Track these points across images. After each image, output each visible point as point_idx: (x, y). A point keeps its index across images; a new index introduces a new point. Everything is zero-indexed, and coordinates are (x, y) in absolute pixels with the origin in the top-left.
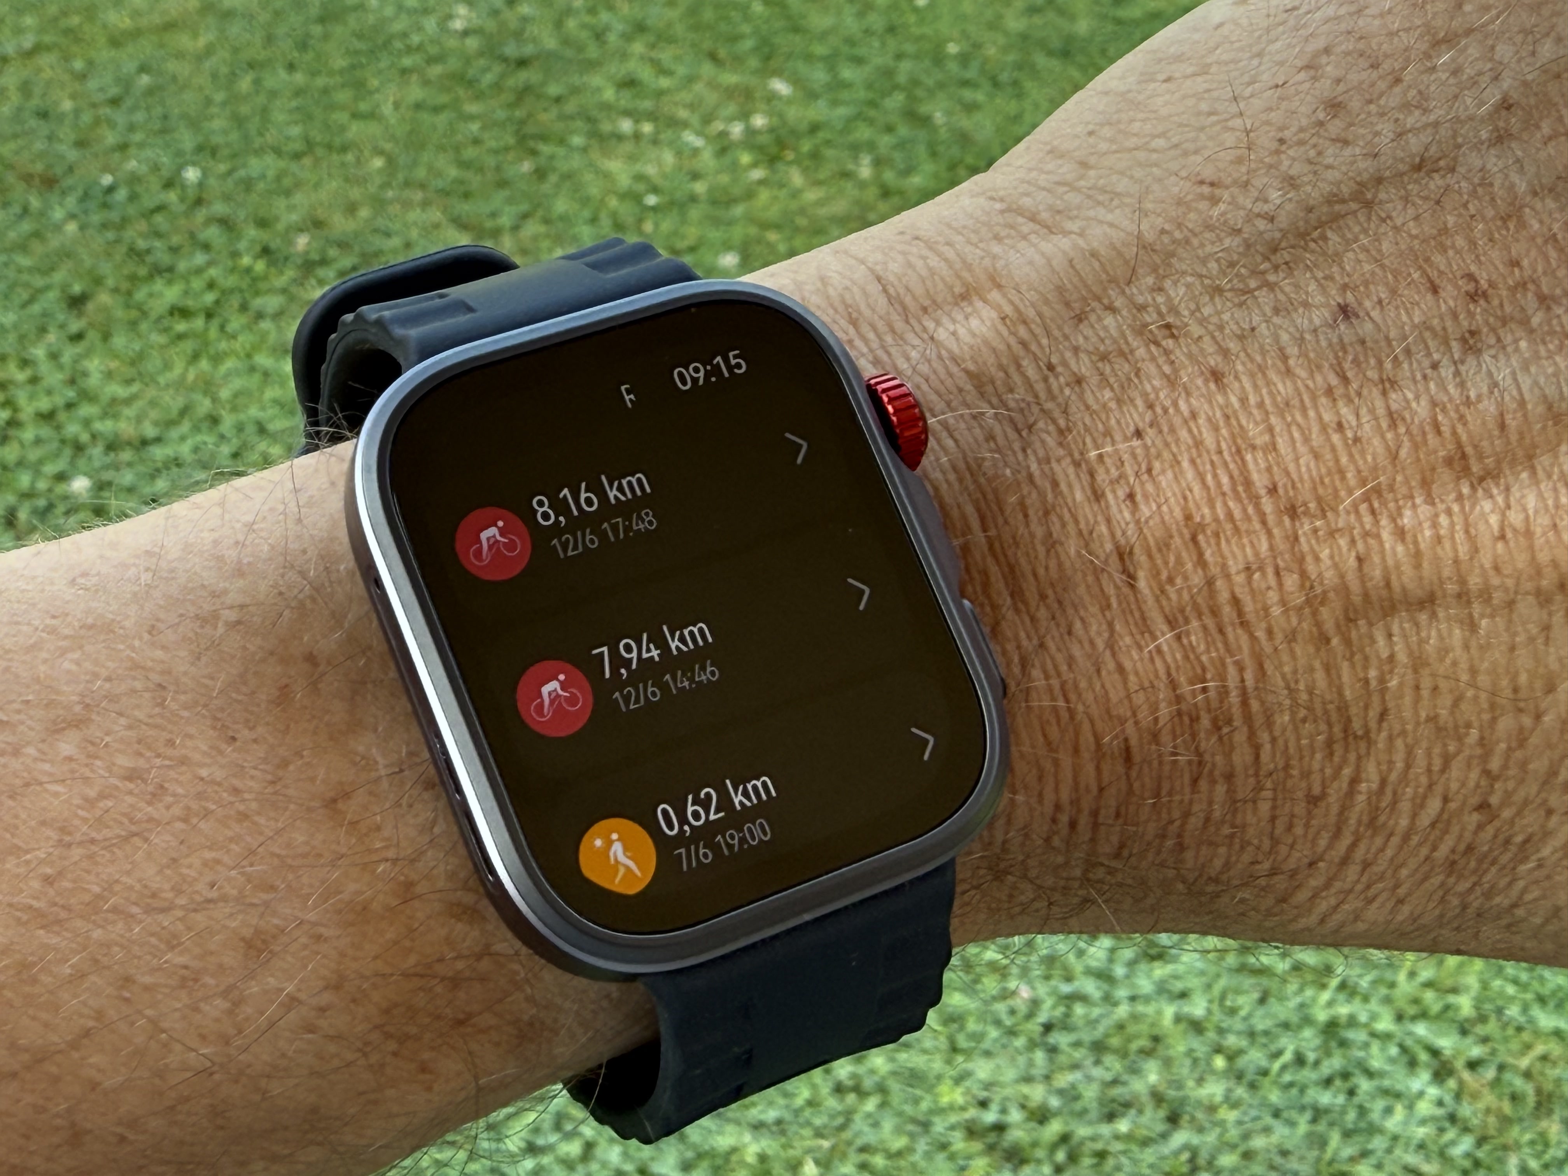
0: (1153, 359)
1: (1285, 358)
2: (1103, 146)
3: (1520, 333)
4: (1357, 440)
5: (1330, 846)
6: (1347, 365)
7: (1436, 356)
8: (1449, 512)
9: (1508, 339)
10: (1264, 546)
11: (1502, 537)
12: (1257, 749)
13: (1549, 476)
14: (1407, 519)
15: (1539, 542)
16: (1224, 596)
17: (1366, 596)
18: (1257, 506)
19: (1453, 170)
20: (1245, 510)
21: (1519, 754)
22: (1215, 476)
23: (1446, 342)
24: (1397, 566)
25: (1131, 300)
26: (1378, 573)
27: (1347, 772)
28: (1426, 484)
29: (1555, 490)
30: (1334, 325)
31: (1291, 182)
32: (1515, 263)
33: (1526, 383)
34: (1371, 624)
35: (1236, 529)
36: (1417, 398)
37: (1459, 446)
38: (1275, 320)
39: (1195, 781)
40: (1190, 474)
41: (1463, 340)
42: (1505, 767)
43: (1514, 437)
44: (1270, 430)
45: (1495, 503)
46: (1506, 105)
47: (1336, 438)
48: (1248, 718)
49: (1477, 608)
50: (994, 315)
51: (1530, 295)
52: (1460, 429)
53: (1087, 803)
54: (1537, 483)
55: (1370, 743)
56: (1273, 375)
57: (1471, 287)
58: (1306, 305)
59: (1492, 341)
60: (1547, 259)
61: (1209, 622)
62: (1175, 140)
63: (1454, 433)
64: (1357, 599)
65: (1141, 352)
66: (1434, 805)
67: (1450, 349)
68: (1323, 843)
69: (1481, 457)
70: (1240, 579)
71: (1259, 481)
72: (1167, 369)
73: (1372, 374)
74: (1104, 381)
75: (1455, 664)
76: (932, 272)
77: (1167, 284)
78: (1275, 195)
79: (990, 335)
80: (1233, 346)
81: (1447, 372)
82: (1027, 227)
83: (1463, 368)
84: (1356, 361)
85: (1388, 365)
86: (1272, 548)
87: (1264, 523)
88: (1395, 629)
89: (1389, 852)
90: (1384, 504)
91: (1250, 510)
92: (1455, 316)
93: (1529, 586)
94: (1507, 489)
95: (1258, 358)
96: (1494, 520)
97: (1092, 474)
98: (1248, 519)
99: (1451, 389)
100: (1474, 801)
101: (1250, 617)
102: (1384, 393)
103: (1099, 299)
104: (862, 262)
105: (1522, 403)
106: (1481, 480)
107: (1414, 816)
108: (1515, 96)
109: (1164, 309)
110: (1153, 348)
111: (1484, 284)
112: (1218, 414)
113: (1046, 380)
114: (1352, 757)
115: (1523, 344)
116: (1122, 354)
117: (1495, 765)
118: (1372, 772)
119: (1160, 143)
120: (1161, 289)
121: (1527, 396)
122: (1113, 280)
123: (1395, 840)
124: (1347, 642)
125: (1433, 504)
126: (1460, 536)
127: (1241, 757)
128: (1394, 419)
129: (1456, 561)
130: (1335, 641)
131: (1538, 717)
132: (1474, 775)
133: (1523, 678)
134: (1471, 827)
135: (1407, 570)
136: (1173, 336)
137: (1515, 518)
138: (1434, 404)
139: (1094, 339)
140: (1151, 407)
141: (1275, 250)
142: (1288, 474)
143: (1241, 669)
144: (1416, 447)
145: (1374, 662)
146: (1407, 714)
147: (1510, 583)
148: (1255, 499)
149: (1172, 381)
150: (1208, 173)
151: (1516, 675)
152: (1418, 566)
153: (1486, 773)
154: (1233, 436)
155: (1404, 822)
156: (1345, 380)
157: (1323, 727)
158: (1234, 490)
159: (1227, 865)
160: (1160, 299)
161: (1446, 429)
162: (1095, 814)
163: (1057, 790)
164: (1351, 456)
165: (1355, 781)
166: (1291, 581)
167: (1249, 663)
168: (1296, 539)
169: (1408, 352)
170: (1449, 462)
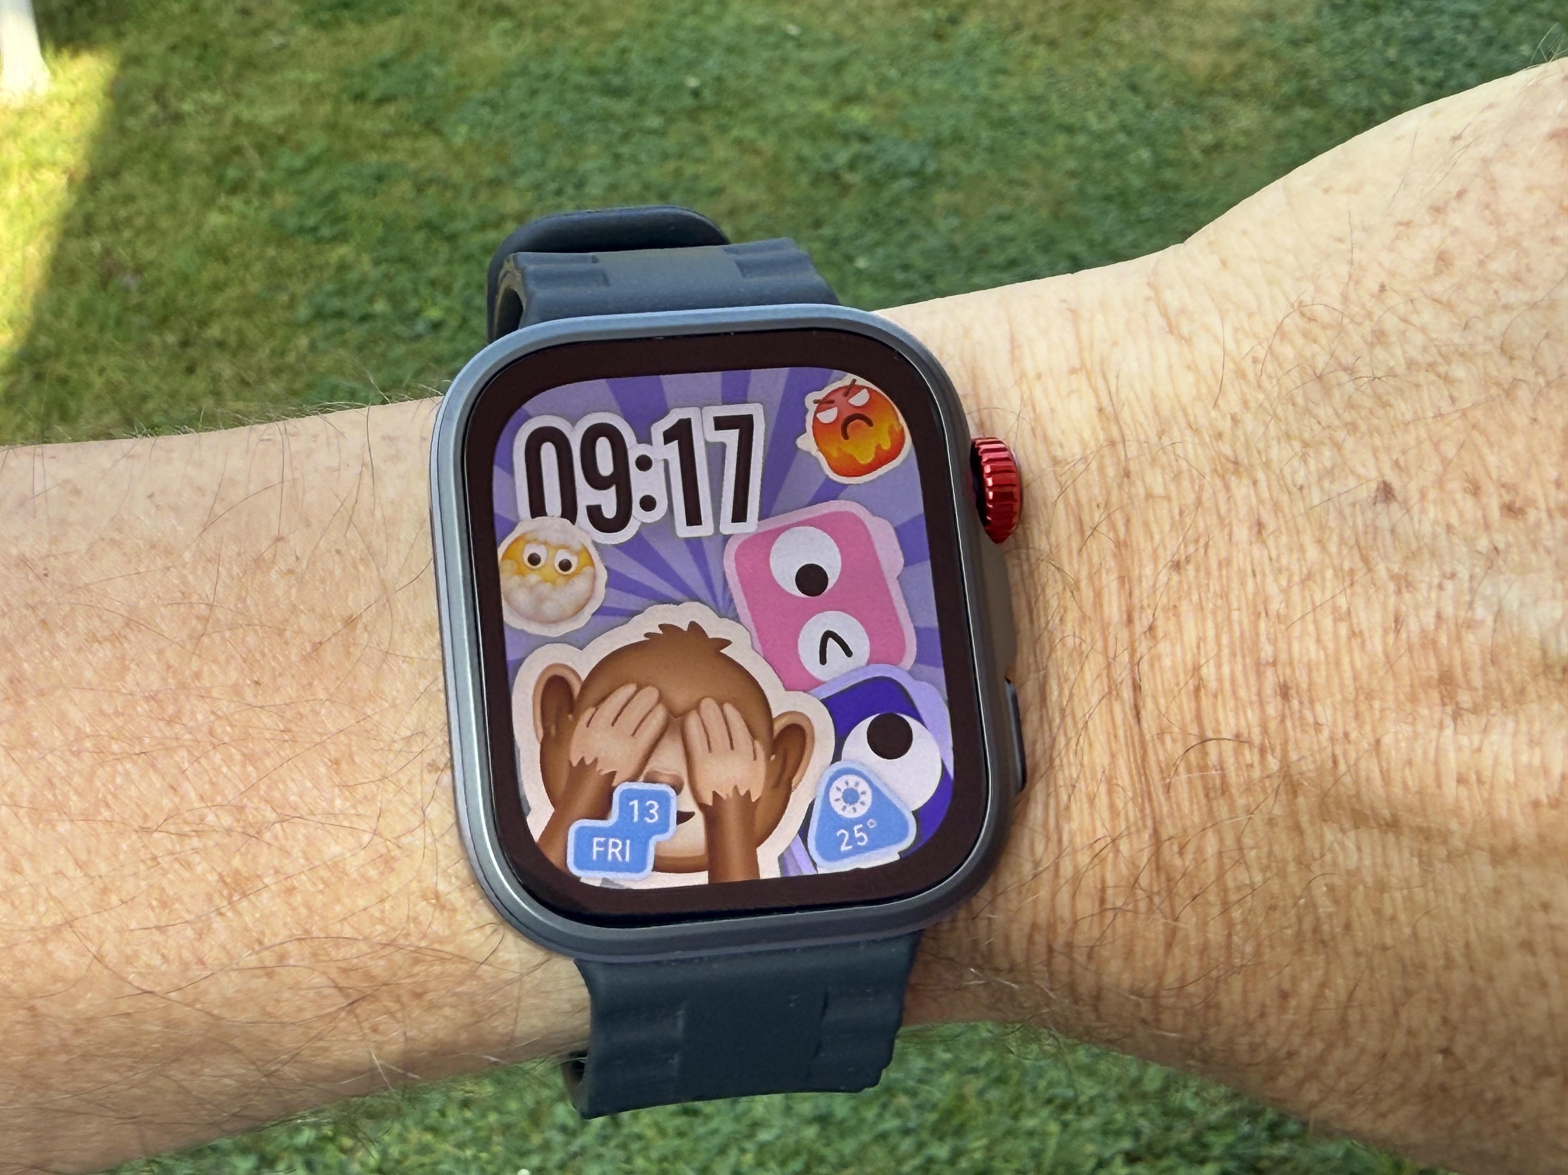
10: (1254, 720)
26: (1349, 780)
30: (1372, 506)
32: (1560, 484)
38: (1325, 482)
41: (1487, 556)
58: (1355, 474)
80: (1281, 498)
92: (1486, 526)
98: (1246, 687)
111: (1522, 499)
122: (1201, 398)
140: (1196, 541)
153: (1444, 1020)
162: (1070, 947)
163: (1035, 907)
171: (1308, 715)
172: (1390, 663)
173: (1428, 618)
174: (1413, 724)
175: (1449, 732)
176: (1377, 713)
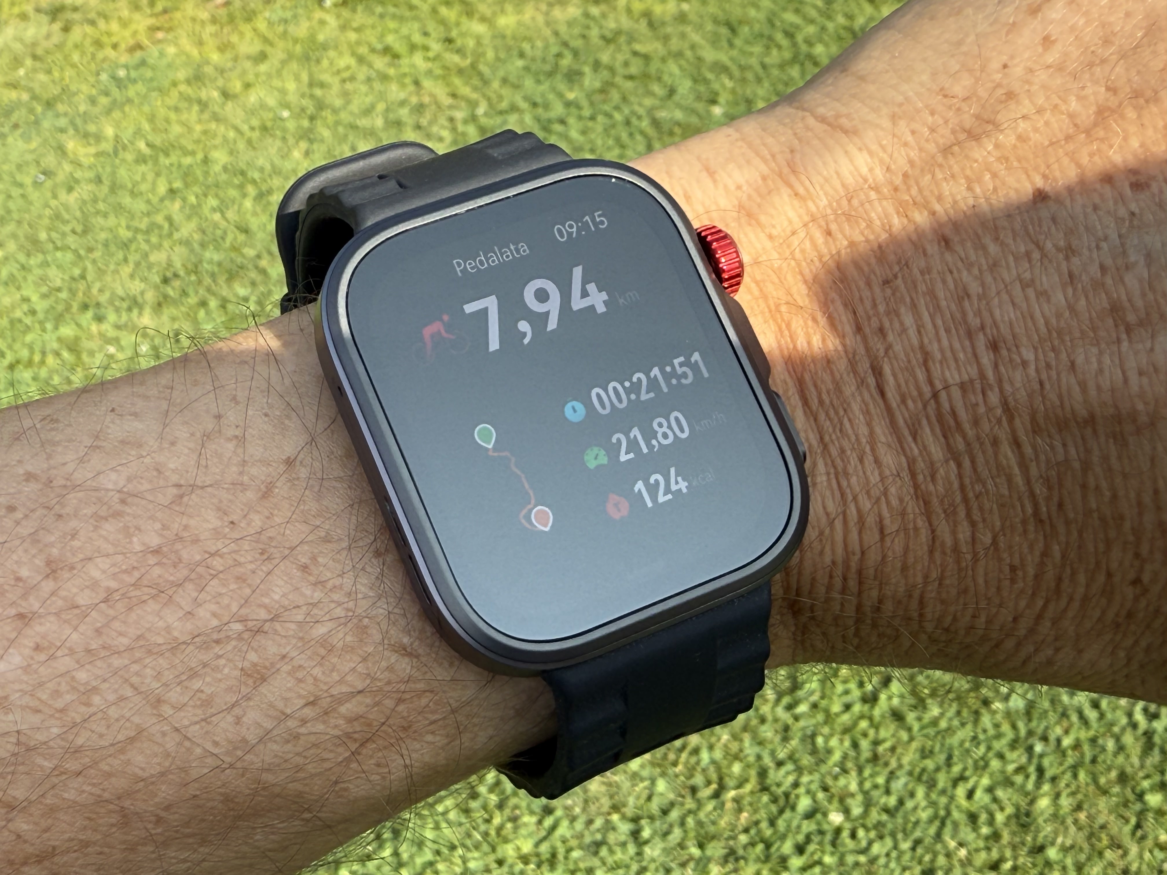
1: (995, 229)
5: (1028, 607)
6: (1040, 236)
10: (974, 372)
25: (889, 183)
26: (1054, 395)
30: (1033, 207)
31: (1010, 97)
42: (1151, 552)
43: (1159, 295)
44: (982, 283)
47: (1028, 291)
50: (789, 193)
56: (986, 242)
57: (1135, 179)
66: (1101, 578)
68: (1022, 603)
69: (1133, 310)
70: (957, 395)
71: (974, 320)
77: (916, 171)
79: (786, 208)
80: (958, 218)
87: (974, 354)
89: (1071, 613)
92: (1122, 200)
94: (1153, 334)
95: (977, 228)
100: (1130, 577)
101: (964, 424)
103: (866, 182)
107: (1088, 585)
111: (1145, 177)
113: (825, 242)
117: (1144, 549)
118: (1055, 550)
120: (910, 175)
123: (1075, 604)
126: (1115, 370)
132: (1129, 557)
134: (1130, 597)
142: (993, 317)
149: (914, 245)
153: (1138, 556)
157: (1020, 511)
160: (910, 183)
162: (860, 573)
166: (994, 397)
168: (996, 367)
169: (1085, 227)
171: (1015, 357)
172: (1071, 308)
173: (1094, 270)
174: (1098, 344)
175: (1125, 344)
176: (1069, 344)
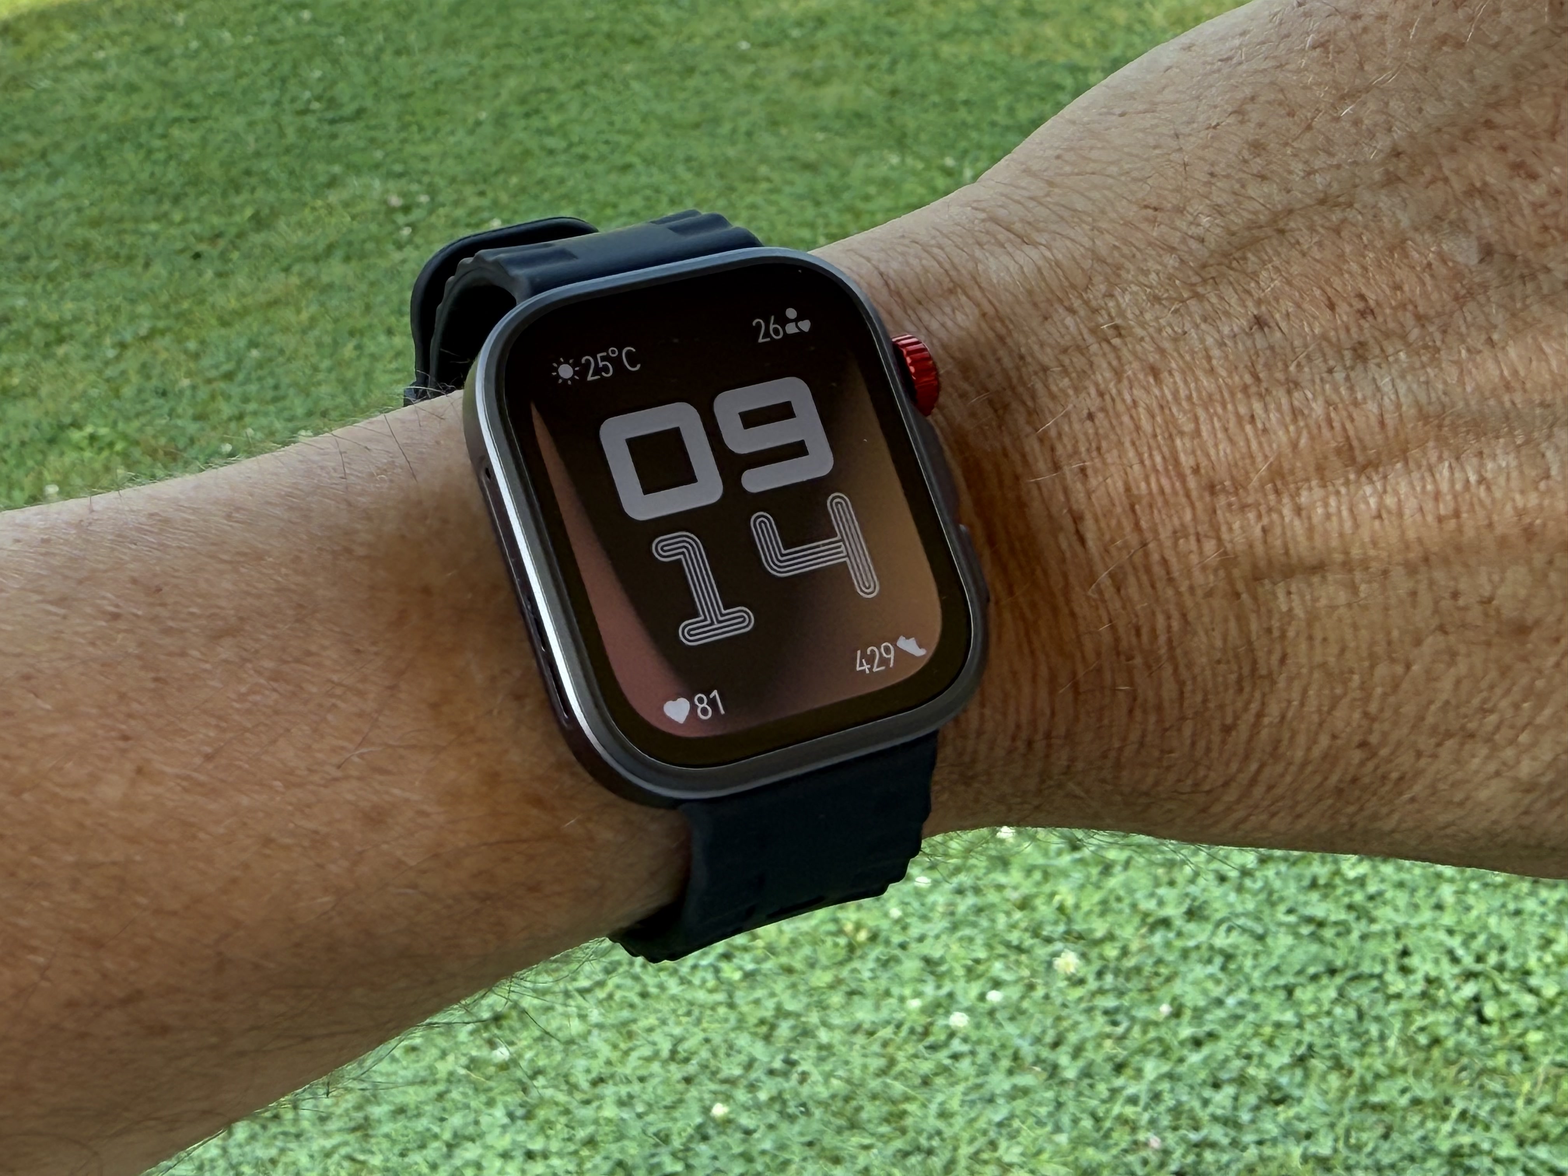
0: (1104, 355)
1: (1209, 358)
2: (1068, 169)
3: (1399, 346)
4: (1265, 430)
5: (1240, 770)
6: (1259, 367)
7: (1331, 363)
8: (1338, 493)
9: (1390, 350)
10: (1188, 516)
11: (1379, 516)
12: (1181, 684)
13: (1419, 467)
14: (1304, 498)
15: (1408, 520)
16: (1155, 557)
17: (1270, 562)
18: (1184, 482)
19: (1350, 205)
20: (1173, 486)
21: (1392, 699)
22: (1151, 456)
23: (1339, 352)
24: (1294, 537)
25: (1086, 303)
26: (1278, 543)
27: (1254, 707)
28: (1320, 469)
29: (1423, 478)
30: (1250, 335)
31: (1218, 210)
32: (1398, 287)
33: (1402, 388)
34: (1275, 584)
35: (1166, 502)
36: (1315, 398)
37: (1348, 438)
38: (1203, 326)
39: (1131, 711)
40: (1131, 454)
41: (1354, 350)
42: (1382, 710)
43: (1391, 433)
44: (1196, 419)
45: (1375, 489)
46: (1396, 153)
47: (1248, 428)
48: (1172, 658)
49: (1358, 576)
50: (976, 311)
51: (1408, 315)
52: (1349, 426)
53: (1043, 725)
54: (1409, 472)
55: (1273, 683)
56: (1200, 373)
57: (1360, 305)
58: (1227, 314)
59: (1377, 351)
60: (1423, 284)
61: (1144, 578)
62: (1126, 167)
63: (1344, 429)
64: (1262, 564)
65: (1094, 348)
66: (1324, 740)
67: (1342, 357)
68: (1234, 766)
69: (1364, 449)
70: (1168, 543)
71: (1186, 461)
72: (1115, 363)
73: (1280, 376)
74: (1065, 372)
75: (1340, 620)
76: (926, 270)
77: (1117, 292)
78: (1205, 220)
79: (973, 329)
80: (1167, 345)
81: (1340, 376)
82: (1003, 235)
83: (1352, 374)
84: (1266, 365)
85: (1292, 368)
86: (1195, 518)
87: (1188, 495)
88: (1293, 589)
89: (1288, 779)
90: (1286, 484)
91: (1178, 485)
92: (1348, 330)
93: (1398, 558)
94: (1385, 477)
95: (1188, 358)
96: (1373, 501)
97: (1053, 449)
98: (1175, 493)
99: (1343, 391)
100: (1357, 739)
101: (1176, 574)
102: (1289, 392)
103: (1060, 301)
104: (869, 260)
105: (1398, 406)
106: (1364, 468)
107: (1309, 749)
108: (1404, 145)
109: (1113, 312)
110: (1105, 345)
111: (1372, 303)
112: (1155, 404)
113: (1018, 369)
114: (1258, 695)
115: (1402, 355)
116: (1078, 348)
117: (1373, 708)
118: (1274, 710)
119: (1113, 170)
120: (1112, 296)
121: (1403, 400)
122: (1073, 287)
123: (1293, 769)
124: (1255, 598)
125: (1324, 486)
126: (1345, 513)
127: (1169, 690)
128: (1296, 413)
129: (1341, 535)
130: (1245, 596)
131: (1408, 667)
132: (1357, 715)
133: (1395, 634)
134: (1356, 761)
135: (1302, 539)
136: (1120, 335)
137: (1390, 501)
138: (1328, 403)
139: (1056, 335)
140: (1101, 394)
141: (1204, 266)
142: (1208, 455)
143: (1169, 617)
144: (1312, 438)
145: (1276, 616)
146: (1304, 660)
147: (1384, 554)
148: (1182, 478)
149: (1118, 374)
150: (1153, 201)
151: (1389, 633)
152: (1310, 538)
153: (1366, 714)
154: (1166, 423)
155: (1299, 754)
156: (1257, 379)
157: (1235, 668)
158: (1166, 470)
159: (1156, 784)
160: (1111, 304)
161: (1337, 425)
162: (1048, 736)
163: (1018, 711)
164: (1260, 444)
165: (1260, 715)
166: (1210, 546)
167: (1175, 614)
168: (1214, 511)
169: (1309, 358)
170: (1338, 451)
